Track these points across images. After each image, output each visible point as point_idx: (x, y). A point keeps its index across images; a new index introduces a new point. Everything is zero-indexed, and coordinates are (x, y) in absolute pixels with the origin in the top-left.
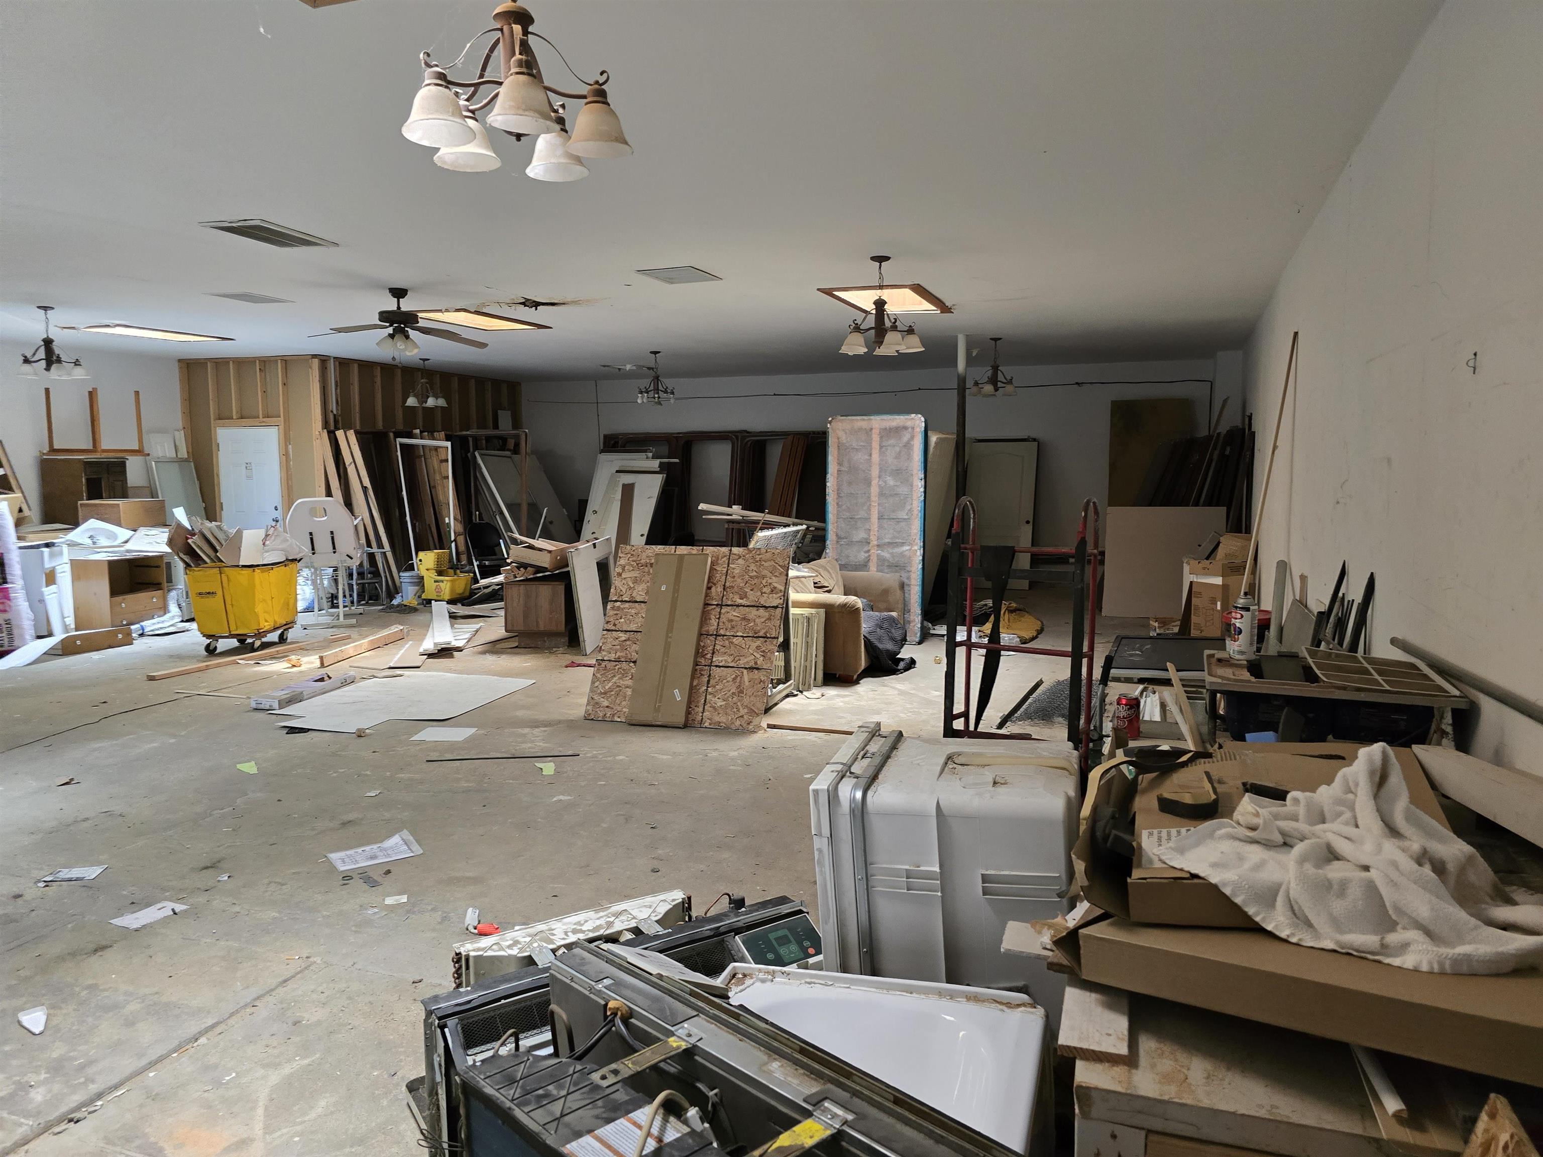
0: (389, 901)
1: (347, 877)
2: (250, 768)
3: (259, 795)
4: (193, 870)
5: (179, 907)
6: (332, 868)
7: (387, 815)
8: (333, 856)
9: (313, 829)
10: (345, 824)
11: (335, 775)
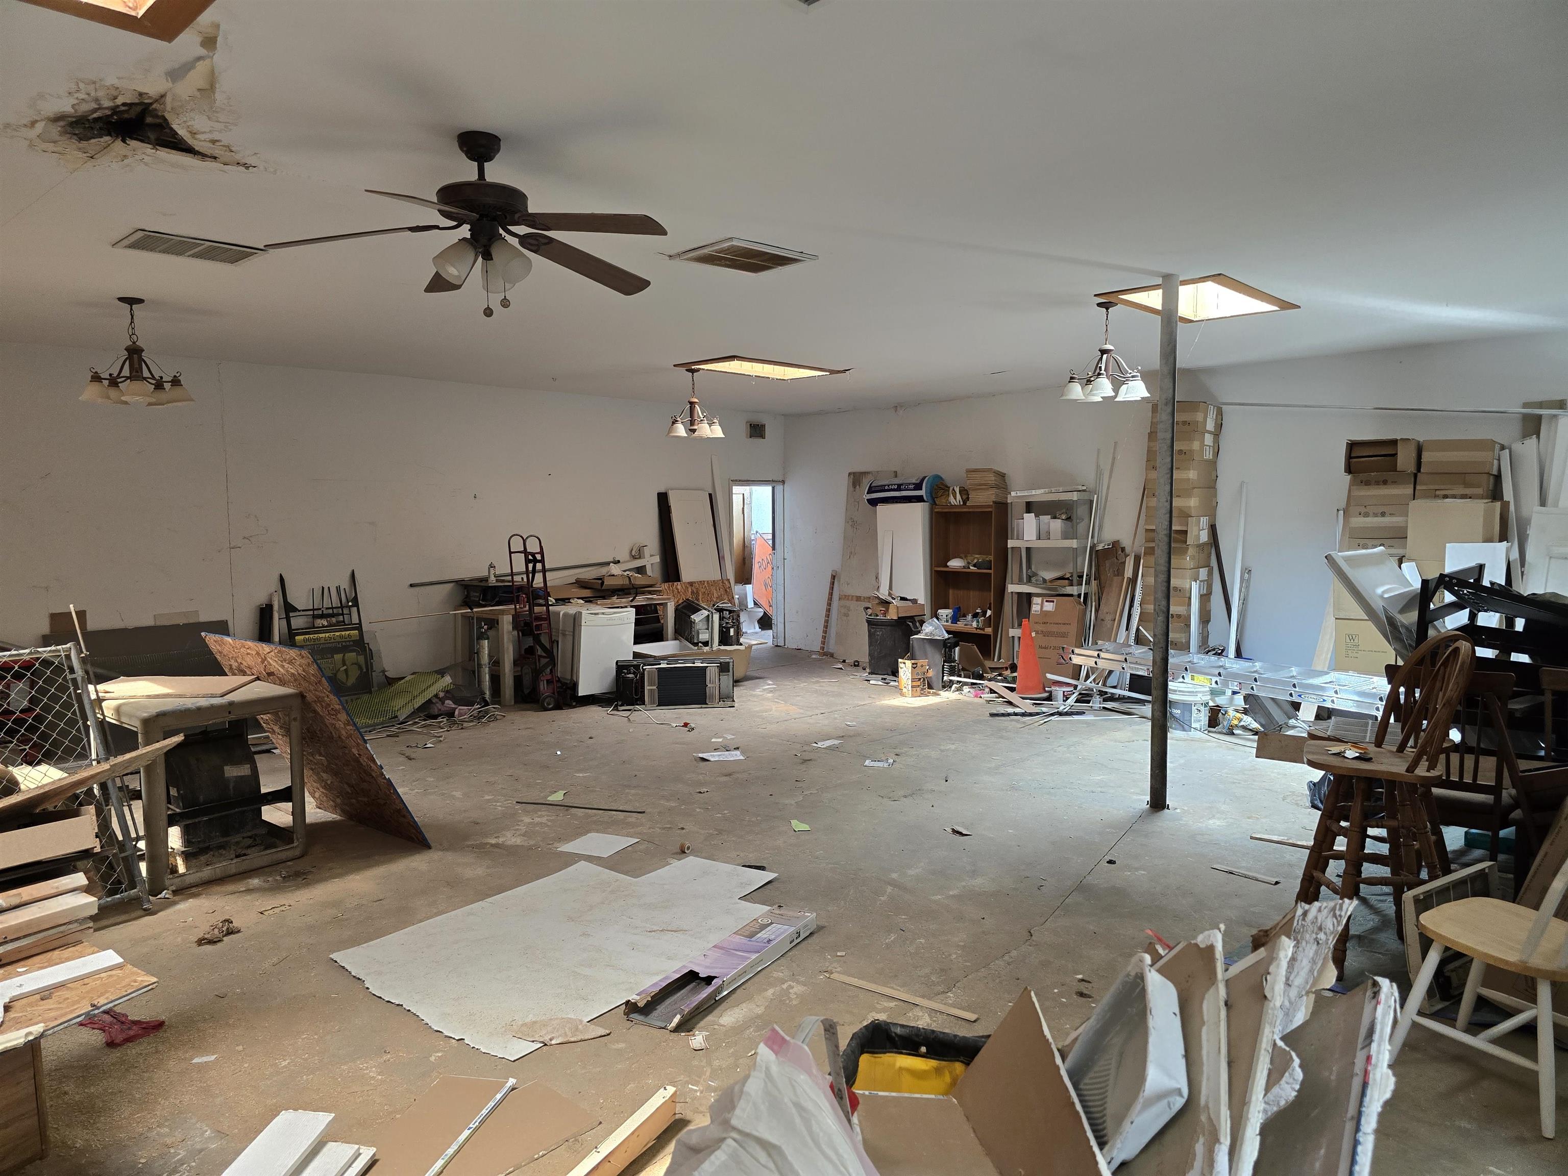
0: (720, 740)
1: (737, 748)
2: (797, 825)
3: (787, 802)
4: (815, 760)
5: (815, 745)
6: (743, 753)
7: (701, 777)
8: (742, 758)
9: (750, 774)
10: (730, 775)
11: (726, 812)
